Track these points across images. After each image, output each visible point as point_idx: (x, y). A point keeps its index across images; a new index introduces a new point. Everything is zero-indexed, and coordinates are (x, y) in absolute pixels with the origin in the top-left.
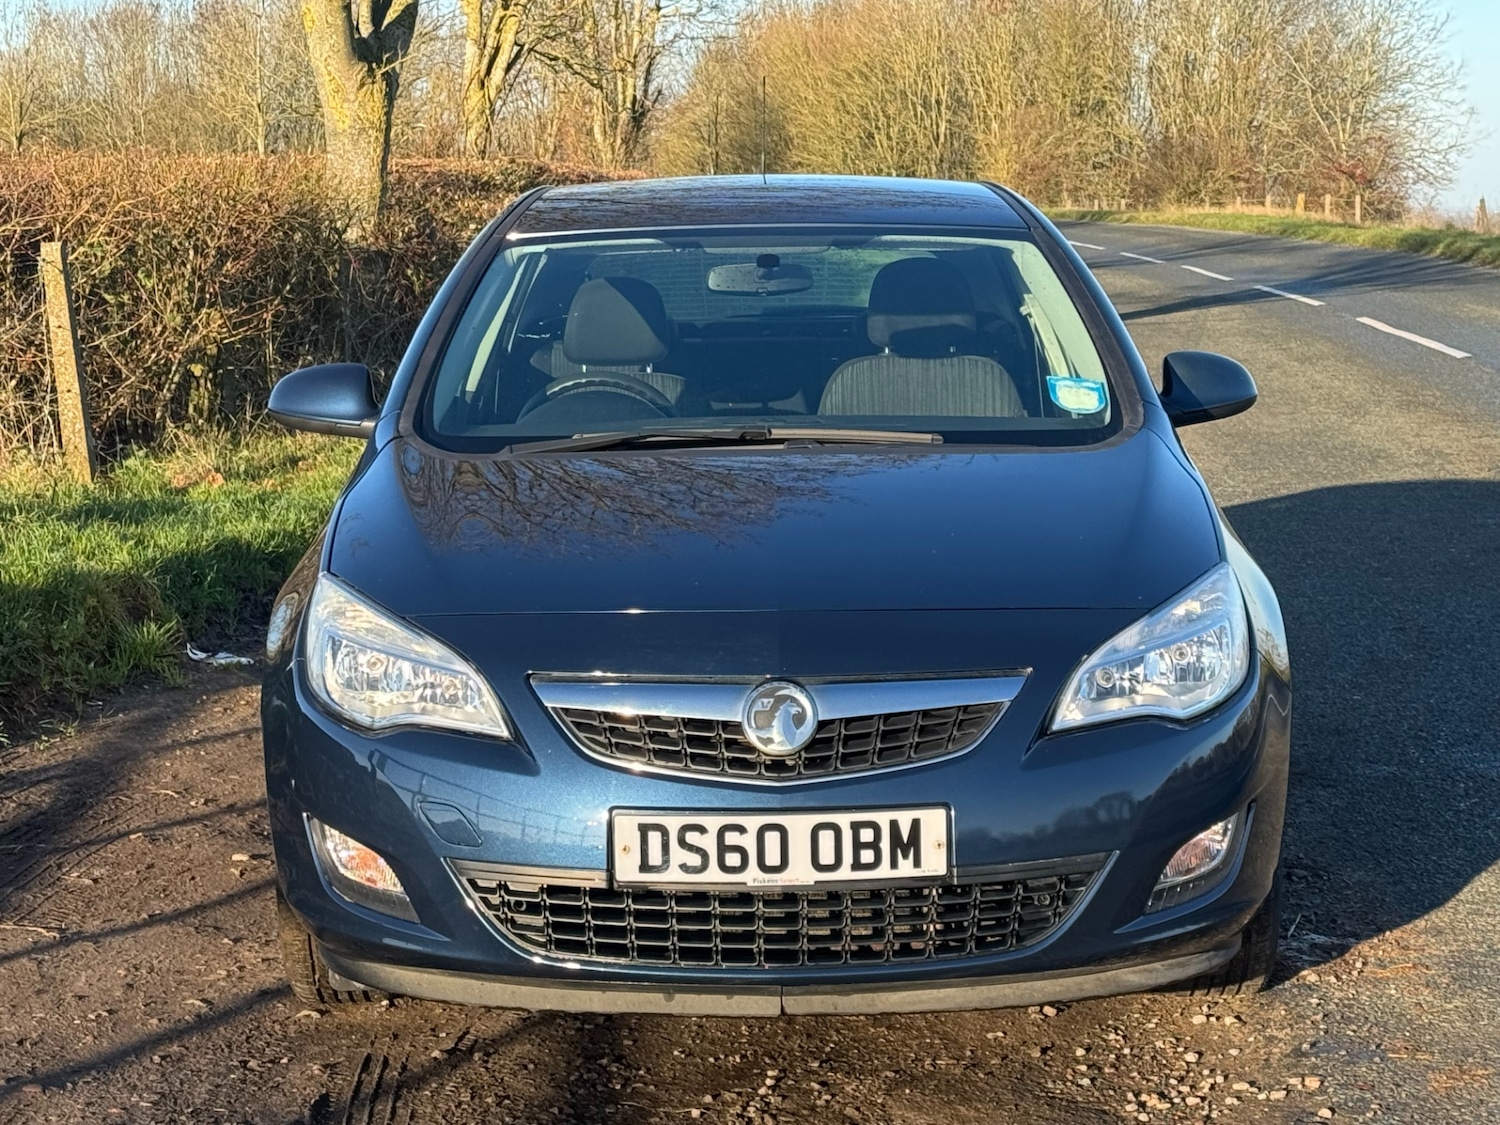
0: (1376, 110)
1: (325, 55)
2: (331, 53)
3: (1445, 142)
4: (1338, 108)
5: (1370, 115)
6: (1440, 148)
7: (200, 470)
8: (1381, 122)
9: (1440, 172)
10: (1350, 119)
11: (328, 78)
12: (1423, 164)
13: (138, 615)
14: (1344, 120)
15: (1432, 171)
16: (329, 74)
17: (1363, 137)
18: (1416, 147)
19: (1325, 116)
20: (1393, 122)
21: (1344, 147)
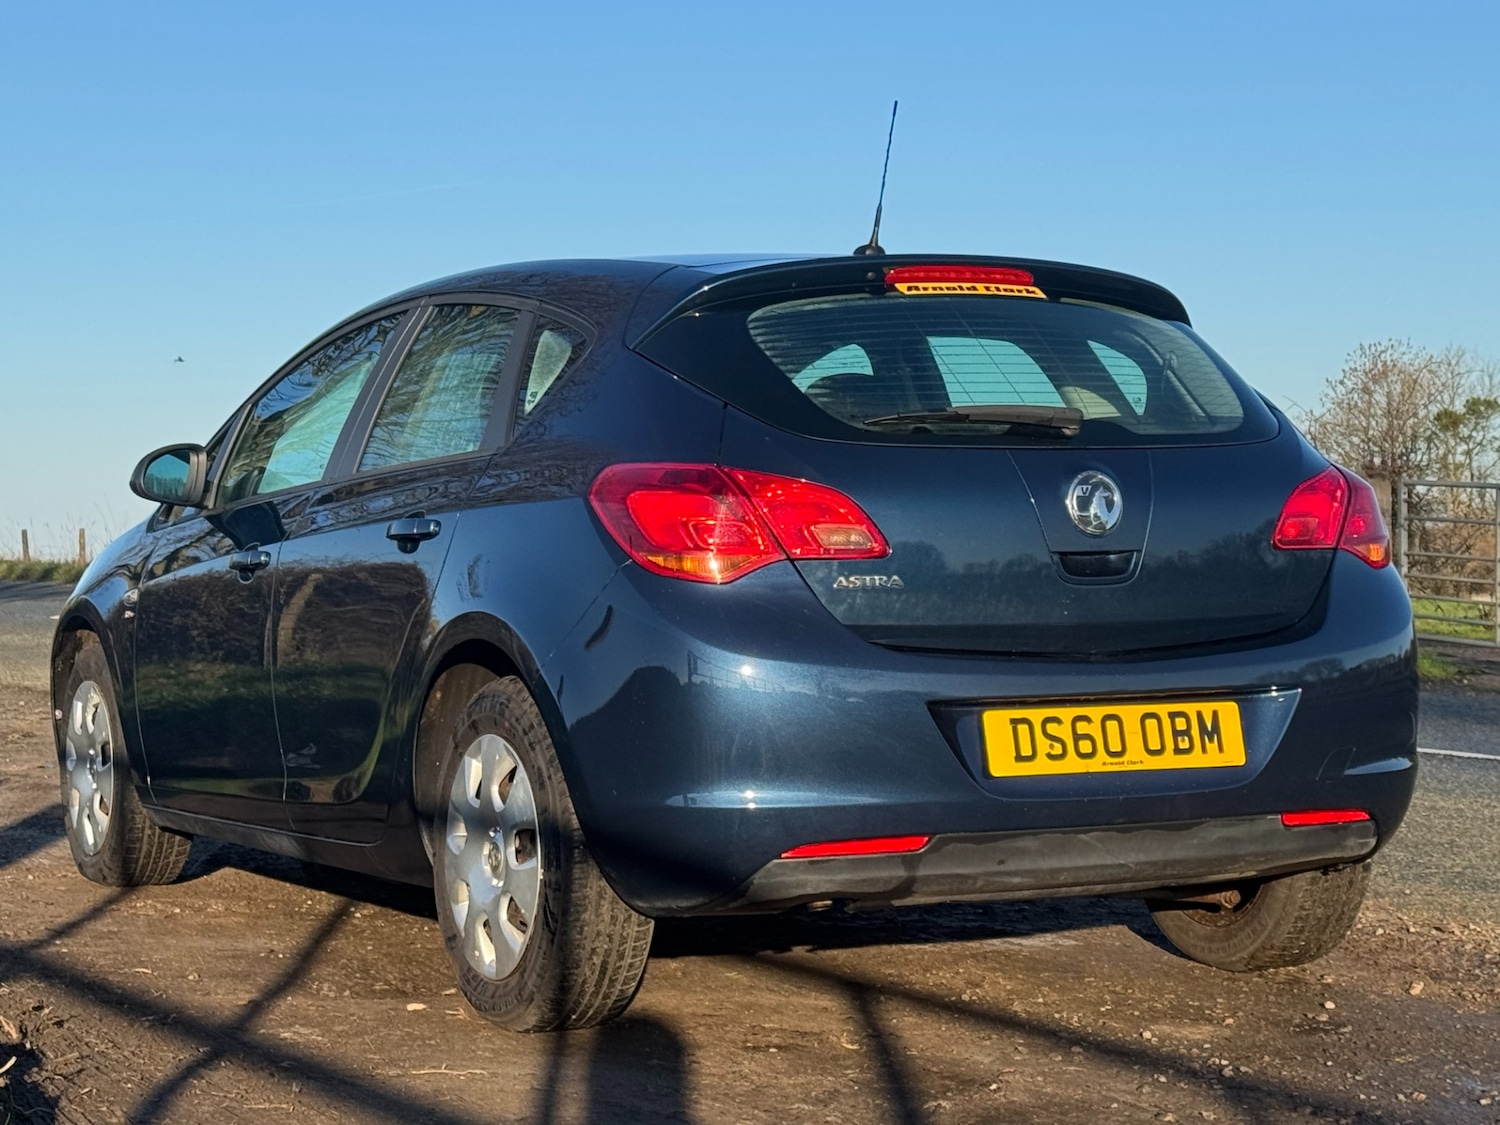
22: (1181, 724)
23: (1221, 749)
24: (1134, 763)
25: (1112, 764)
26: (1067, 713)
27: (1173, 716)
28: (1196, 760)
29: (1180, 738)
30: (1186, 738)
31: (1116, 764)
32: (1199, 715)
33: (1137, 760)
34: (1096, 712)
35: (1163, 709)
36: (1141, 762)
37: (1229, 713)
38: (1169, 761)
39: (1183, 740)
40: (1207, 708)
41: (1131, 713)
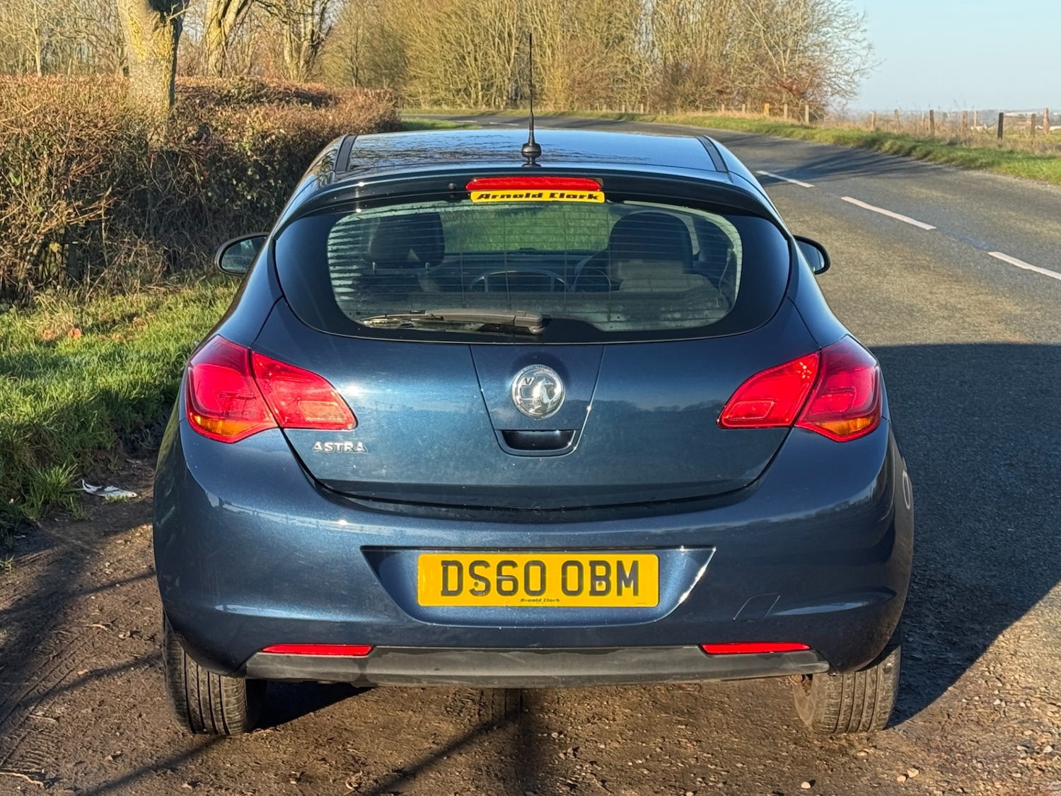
0: (806, 45)
1: (128, 6)
2: (133, 4)
3: (852, 67)
4: (781, 44)
5: (801, 48)
6: (849, 71)
7: (63, 326)
8: (809, 53)
9: (849, 88)
10: (789, 50)
11: (131, 22)
12: (837, 82)
13: (44, 458)
14: (784, 51)
15: (844, 87)
16: (132, 19)
17: (797, 64)
18: (833, 70)
19: (771, 48)
20: (818, 53)
21: (785, 70)
22: (601, 571)
23: (636, 592)
24: (551, 600)
25: (530, 600)
26: (494, 559)
27: (593, 564)
28: (612, 601)
29: (597, 582)
30: (604, 583)
31: (534, 600)
32: (620, 564)
33: (554, 598)
34: (521, 559)
35: (585, 558)
36: (558, 600)
37: (648, 563)
38: (585, 600)
39: (600, 584)
40: (628, 559)
41: (554, 561)
